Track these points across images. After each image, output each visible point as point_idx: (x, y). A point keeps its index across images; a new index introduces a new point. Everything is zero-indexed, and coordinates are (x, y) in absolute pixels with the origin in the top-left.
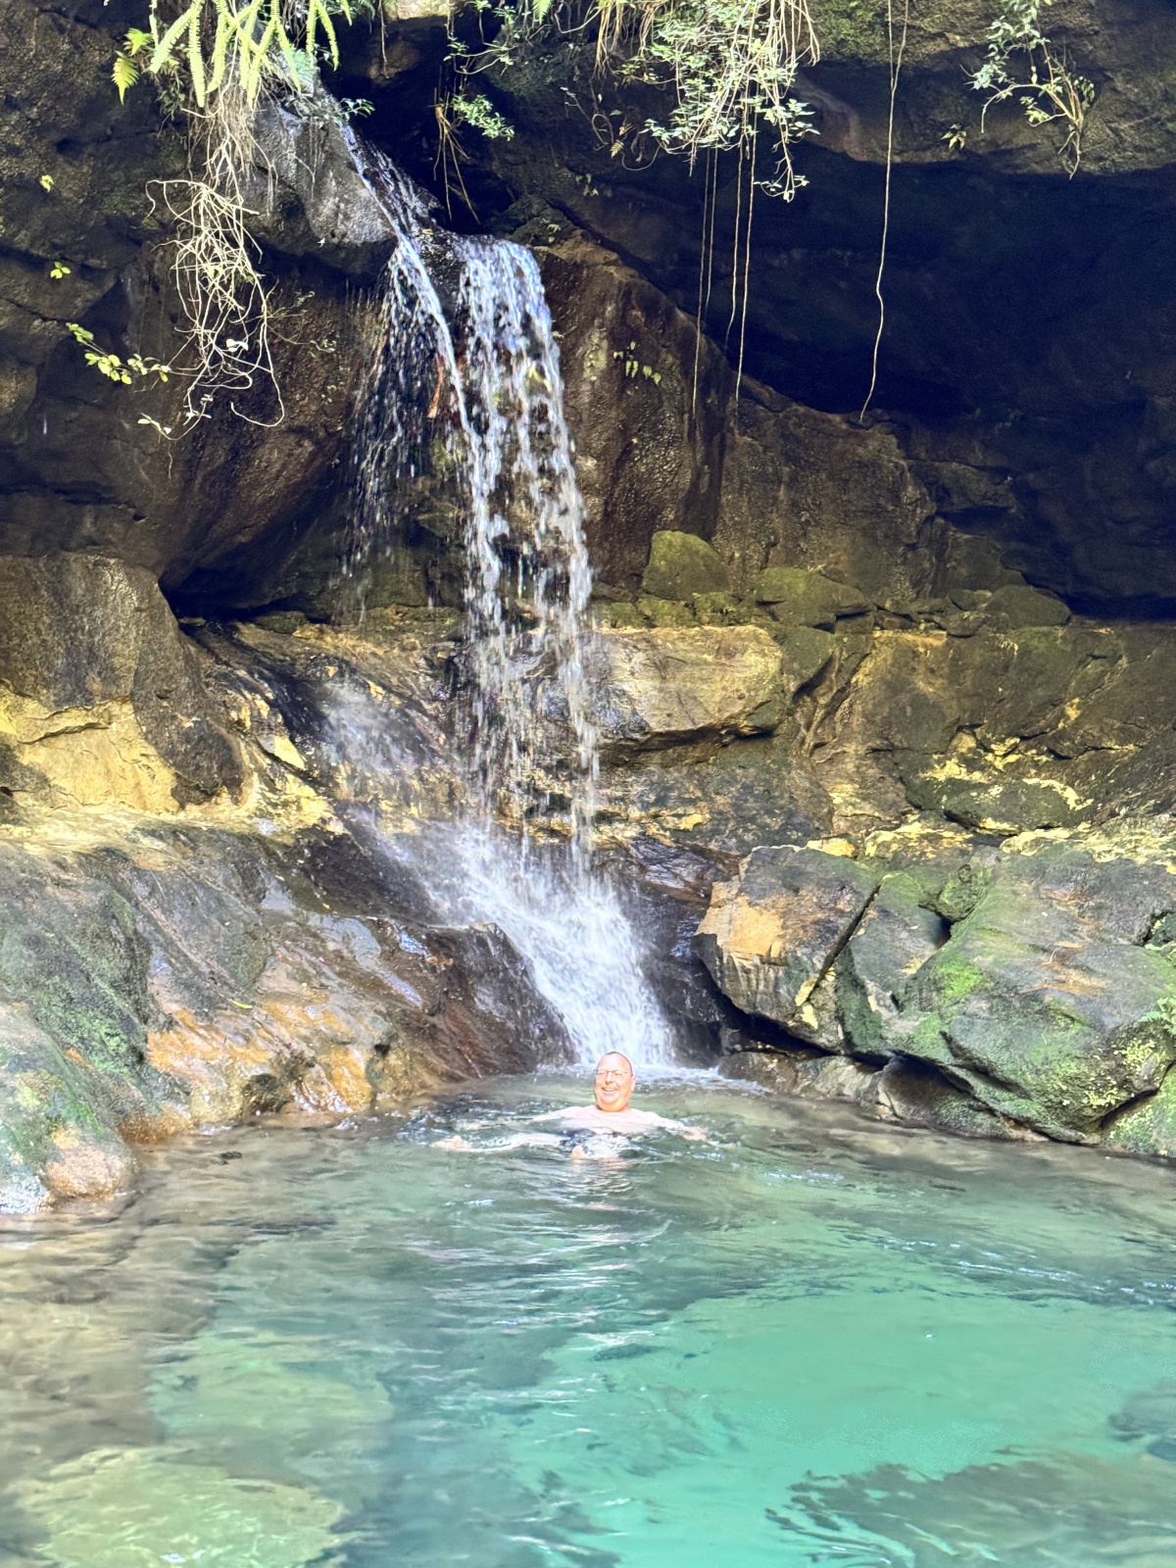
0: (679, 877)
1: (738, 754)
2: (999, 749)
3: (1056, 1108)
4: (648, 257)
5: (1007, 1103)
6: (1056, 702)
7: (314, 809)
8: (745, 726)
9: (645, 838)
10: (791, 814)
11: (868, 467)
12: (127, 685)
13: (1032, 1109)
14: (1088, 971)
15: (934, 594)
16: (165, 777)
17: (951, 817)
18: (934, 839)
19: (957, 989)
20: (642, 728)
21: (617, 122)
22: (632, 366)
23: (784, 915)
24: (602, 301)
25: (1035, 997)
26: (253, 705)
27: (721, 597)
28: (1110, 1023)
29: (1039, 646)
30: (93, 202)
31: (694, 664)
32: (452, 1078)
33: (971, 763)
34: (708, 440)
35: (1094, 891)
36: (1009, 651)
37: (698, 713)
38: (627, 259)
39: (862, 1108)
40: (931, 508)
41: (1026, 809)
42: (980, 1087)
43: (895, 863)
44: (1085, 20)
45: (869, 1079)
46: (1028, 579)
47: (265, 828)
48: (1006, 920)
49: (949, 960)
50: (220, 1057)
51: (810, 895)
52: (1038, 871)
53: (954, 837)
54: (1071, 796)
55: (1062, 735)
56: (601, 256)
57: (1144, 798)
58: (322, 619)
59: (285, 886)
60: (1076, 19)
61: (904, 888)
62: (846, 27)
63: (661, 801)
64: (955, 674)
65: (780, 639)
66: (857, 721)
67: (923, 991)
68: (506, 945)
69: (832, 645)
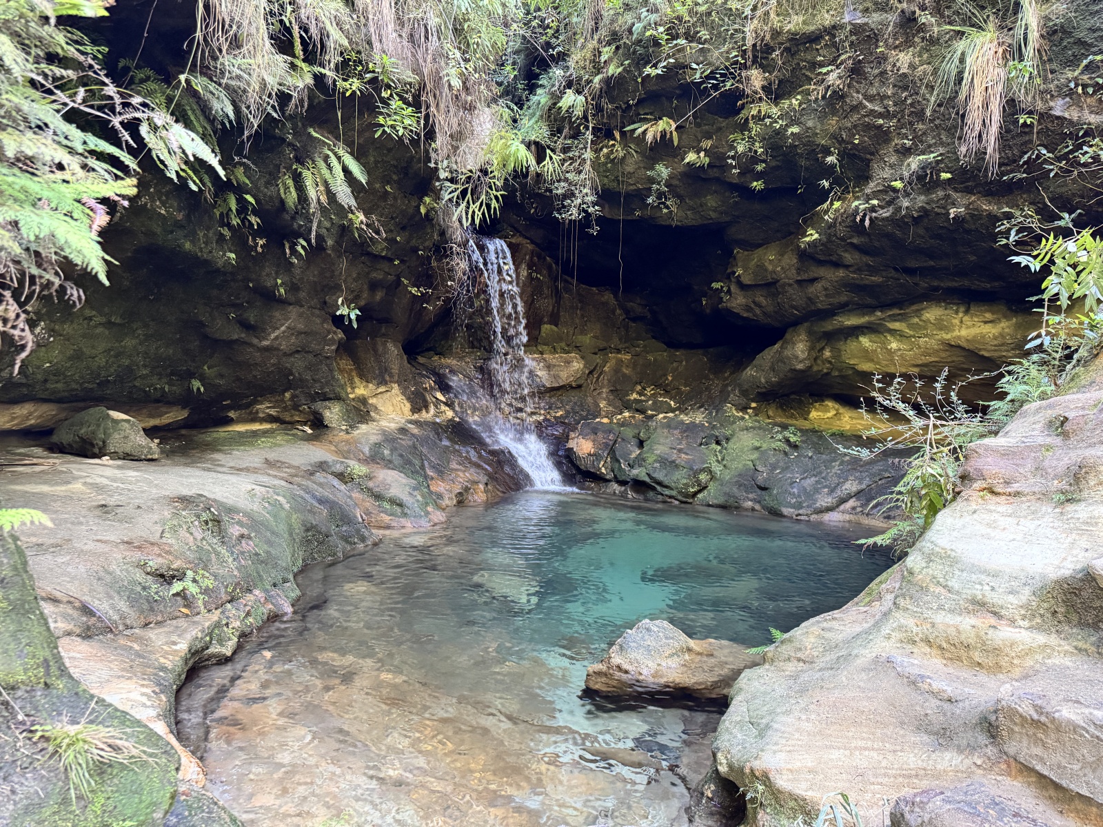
0: (557, 432)
1: (573, 393)
2: (648, 389)
3: (680, 492)
4: (538, 241)
5: (667, 492)
6: (665, 375)
7: (450, 414)
8: (574, 384)
9: (545, 420)
10: (589, 411)
11: (605, 304)
12: (396, 378)
13: (674, 493)
14: (687, 454)
15: (625, 342)
16: (408, 405)
17: (637, 410)
18: (634, 417)
19: (650, 460)
20: (544, 386)
21: (532, 203)
22: (534, 275)
23: (593, 441)
24: (525, 255)
25: (673, 462)
26: (430, 383)
27: (563, 344)
28: (695, 468)
29: (659, 358)
30: (408, 242)
31: (559, 366)
32: (504, 493)
33: (640, 394)
34: (556, 296)
35: (685, 431)
36: (650, 360)
37: (560, 381)
38: (532, 242)
39: (623, 496)
40: (624, 316)
41: (660, 407)
42: (658, 488)
43: (623, 425)
44: (677, 182)
45: (623, 488)
46: (654, 337)
47: (438, 420)
48: (662, 440)
49: (647, 452)
50: (448, 487)
51: (600, 435)
52: (669, 425)
53: (639, 417)
54: (672, 403)
55: (667, 385)
56: (525, 241)
57: (695, 404)
58: (441, 354)
59: (447, 438)
60: (675, 182)
61: (629, 432)
62: (606, 181)
63: (550, 408)
64: (634, 368)
65: (583, 358)
66: (606, 382)
67: (640, 461)
68: (509, 452)
69: (598, 359)
